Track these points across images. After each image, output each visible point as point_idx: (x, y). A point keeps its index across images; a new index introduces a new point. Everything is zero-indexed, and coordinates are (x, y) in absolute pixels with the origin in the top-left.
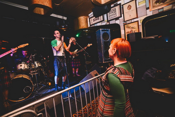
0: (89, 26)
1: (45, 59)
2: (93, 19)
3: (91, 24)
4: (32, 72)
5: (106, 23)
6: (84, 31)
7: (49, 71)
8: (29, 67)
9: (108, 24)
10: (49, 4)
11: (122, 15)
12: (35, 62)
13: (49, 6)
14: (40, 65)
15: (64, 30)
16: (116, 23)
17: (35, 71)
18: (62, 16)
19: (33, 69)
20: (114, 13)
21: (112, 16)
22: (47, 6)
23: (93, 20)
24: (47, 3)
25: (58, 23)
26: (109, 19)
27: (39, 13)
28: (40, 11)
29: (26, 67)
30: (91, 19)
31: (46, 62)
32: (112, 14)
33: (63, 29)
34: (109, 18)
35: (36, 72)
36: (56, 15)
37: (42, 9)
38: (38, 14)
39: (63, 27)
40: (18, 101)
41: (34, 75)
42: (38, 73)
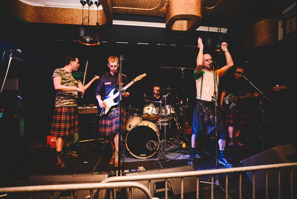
0: (281, 37)
1: (181, 103)
2: (294, 19)
3: (288, 32)
4: (161, 120)
7: (187, 123)
10: (196, 11)
12: (167, 107)
13: (196, 15)
14: (172, 112)
15: (219, 52)
17: (164, 120)
18: (218, 27)
19: (163, 117)
22: (193, 14)
23: (293, 23)
24: (193, 9)
25: (209, 41)
27: (180, 30)
28: (182, 25)
29: (154, 112)
30: (288, 22)
31: (182, 108)
33: (218, 50)
35: (166, 122)
36: (207, 28)
37: (185, 22)
40: (139, 158)
41: (162, 126)
42: (169, 123)
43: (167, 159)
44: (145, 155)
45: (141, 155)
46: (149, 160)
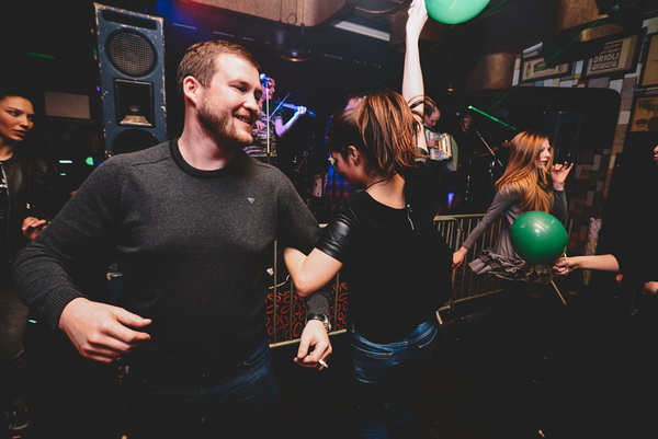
0: (515, 82)
2: (533, 63)
3: (524, 78)
5: (576, 82)
9: (583, 86)
11: (639, 66)
16: (611, 87)
20: (612, 57)
21: (603, 66)
23: (532, 68)
26: (589, 72)
30: (526, 64)
32: (606, 58)
34: (589, 68)
39: (295, 54)
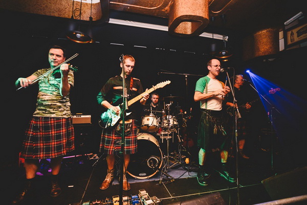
0: (282, 49)
1: (185, 113)
2: (295, 31)
3: (290, 43)
6: (264, 60)
8: (160, 123)
10: (204, 12)
12: (170, 117)
13: (204, 16)
14: (175, 123)
15: (225, 59)
22: (201, 15)
23: (295, 34)
24: (200, 10)
25: (213, 47)
27: (184, 33)
28: (186, 28)
31: (186, 119)
33: (224, 57)
37: (189, 24)
38: (182, 34)
39: (224, 53)
40: (138, 178)
41: (165, 139)
42: (172, 136)
43: (172, 179)
44: (145, 174)
45: (140, 175)
46: (151, 180)
